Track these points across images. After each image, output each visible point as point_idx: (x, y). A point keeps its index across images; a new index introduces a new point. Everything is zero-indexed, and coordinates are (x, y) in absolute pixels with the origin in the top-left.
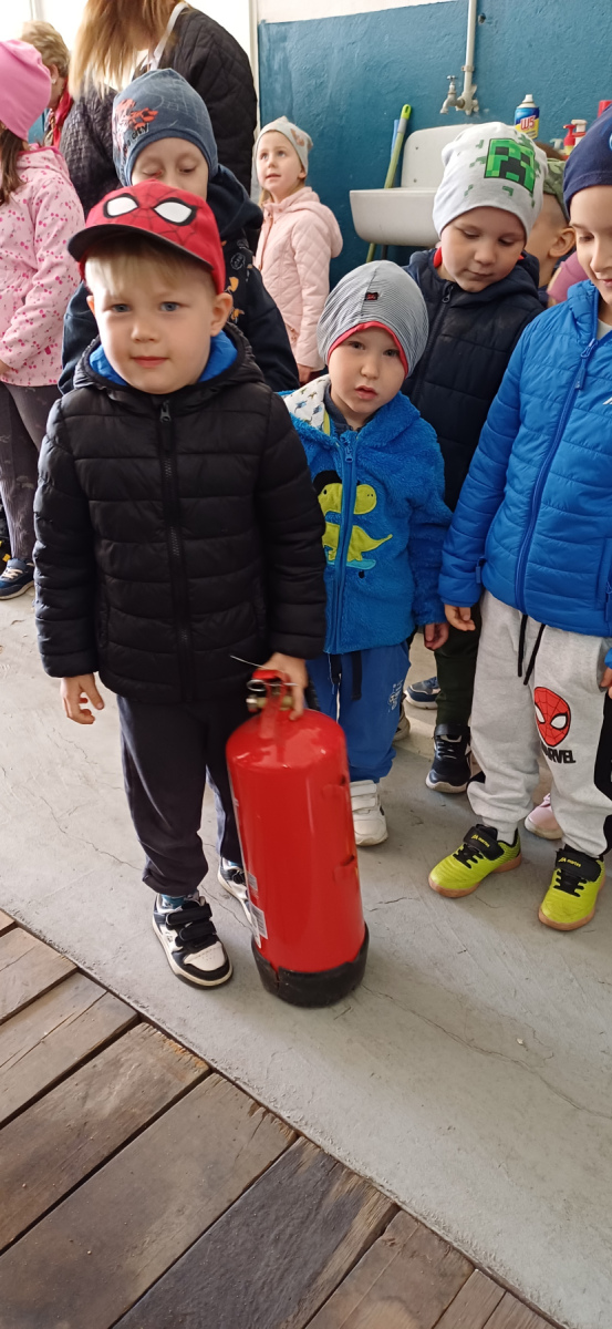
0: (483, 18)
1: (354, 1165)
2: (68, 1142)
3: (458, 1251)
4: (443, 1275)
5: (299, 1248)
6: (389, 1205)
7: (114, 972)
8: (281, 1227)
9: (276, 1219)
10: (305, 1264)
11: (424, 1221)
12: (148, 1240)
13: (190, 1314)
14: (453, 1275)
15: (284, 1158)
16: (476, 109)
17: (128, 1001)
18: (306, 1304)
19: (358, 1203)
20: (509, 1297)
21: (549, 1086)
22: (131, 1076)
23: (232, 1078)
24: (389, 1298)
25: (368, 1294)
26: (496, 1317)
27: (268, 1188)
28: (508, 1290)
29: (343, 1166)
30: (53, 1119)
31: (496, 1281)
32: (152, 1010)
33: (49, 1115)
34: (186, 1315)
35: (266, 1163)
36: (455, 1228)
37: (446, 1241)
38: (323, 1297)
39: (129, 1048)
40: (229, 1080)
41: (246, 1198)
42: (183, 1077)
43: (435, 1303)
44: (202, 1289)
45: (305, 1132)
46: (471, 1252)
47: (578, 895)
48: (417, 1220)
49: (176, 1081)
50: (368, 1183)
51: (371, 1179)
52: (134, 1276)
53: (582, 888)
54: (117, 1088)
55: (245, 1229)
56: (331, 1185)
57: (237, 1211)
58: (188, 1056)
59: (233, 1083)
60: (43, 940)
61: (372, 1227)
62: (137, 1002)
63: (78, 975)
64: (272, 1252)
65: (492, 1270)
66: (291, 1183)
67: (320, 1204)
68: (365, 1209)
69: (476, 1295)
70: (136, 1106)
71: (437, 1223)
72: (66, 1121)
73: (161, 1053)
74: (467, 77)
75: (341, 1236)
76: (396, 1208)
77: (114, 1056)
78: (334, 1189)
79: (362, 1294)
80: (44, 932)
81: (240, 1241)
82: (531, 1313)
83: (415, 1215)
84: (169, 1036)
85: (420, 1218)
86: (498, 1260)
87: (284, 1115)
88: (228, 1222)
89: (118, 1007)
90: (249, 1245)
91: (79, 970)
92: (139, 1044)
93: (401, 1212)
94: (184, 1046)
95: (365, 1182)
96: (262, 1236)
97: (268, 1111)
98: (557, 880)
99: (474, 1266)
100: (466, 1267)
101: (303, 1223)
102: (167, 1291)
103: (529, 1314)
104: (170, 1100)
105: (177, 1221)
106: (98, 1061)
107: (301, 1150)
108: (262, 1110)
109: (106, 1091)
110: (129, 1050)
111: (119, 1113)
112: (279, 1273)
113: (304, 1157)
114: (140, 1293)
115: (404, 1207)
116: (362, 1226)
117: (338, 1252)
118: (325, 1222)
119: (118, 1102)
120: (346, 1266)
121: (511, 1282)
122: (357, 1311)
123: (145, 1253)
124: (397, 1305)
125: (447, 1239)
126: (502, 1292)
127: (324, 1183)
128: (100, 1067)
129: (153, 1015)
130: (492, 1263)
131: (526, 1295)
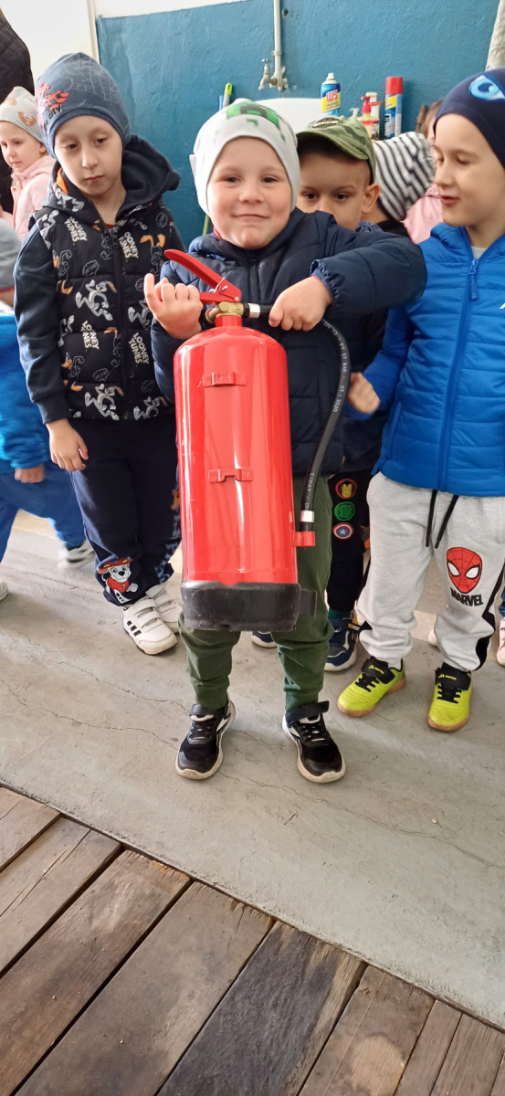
0: (286, 12)
1: (323, 936)
2: (84, 956)
3: (419, 989)
4: (412, 1009)
5: (294, 1008)
6: (358, 964)
7: (93, 813)
8: (277, 994)
9: (271, 989)
10: (302, 1020)
11: (388, 971)
12: (169, 1023)
13: (217, 1076)
14: (420, 1008)
15: (267, 940)
16: (286, 86)
17: (110, 835)
18: (309, 1051)
19: (334, 966)
20: (465, 1016)
21: (463, 851)
22: (127, 895)
23: (211, 884)
24: (373, 1034)
25: (357, 1034)
26: (458, 1034)
27: (259, 966)
28: (463, 1012)
29: (316, 939)
30: (67, 939)
31: (449, 1005)
32: (132, 839)
33: (63, 936)
34: (213, 1077)
35: (253, 947)
36: (413, 973)
37: (408, 983)
38: (321, 1043)
39: (119, 873)
40: (209, 885)
41: (243, 976)
42: (170, 889)
43: (410, 1032)
44: (222, 1054)
45: (280, 917)
46: (429, 987)
47: (456, 702)
48: (382, 971)
49: (165, 893)
50: (338, 949)
51: (340, 945)
52: (162, 1054)
53: (459, 696)
54: (116, 906)
55: (247, 1001)
56: (309, 955)
57: (239, 989)
58: (170, 872)
59: (213, 887)
60: (25, 795)
61: (349, 982)
62: (118, 834)
63: (62, 819)
64: (273, 1016)
65: (449, 999)
66: (277, 959)
67: (303, 972)
68: (340, 968)
69: (439, 1021)
70: (135, 918)
71: (398, 970)
72: (78, 940)
73: (147, 872)
74: (277, 60)
75: (326, 993)
76: (365, 965)
77: (108, 881)
78: (313, 958)
79: (352, 1035)
80: (25, 788)
81: (246, 1011)
82: (485, 1027)
83: (380, 967)
84: (152, 858)
85: (385, 969)
86: (451, 990)
87: (260, 906)
88: (233, 998)
89: (103, 841)
90: (253, 1013)
91: (62, 815)
92: (127, 869)
93: (369, 967)
94: (165, 864)
95: (336, 949)
96: (263, 1004)
97: (246, 905)
98: (439, 692)
99: (434, 998)
100: (428, 1001)
101: (293, 988)
102: (193, 1062)
103: (483, 1028)
104: (163, 908)
105: (189, 1004)
106: (95, 886)
107: (279, 932)
108: (240, 905)
109: (107, 910)
110: (119, 874)
111: (122, 926)
112: (282, 1031)
113: (283, 936)
114: (171, 1067)
115: (371, 962)
116: (341, 983)
117: (326, 1006)
118: (311, 984)
119: (119, 917)
120: (335, 1016)
121: (465, 1005)
122: (350, 1049)
123: (169, 1034)
124: (381, 1039)
125: (409, 981)
126: (459, 1014)
127: (303, 955)
128: (98, 891)
129: (134, 843)
130: (448, 994)
131: (479, 1013)
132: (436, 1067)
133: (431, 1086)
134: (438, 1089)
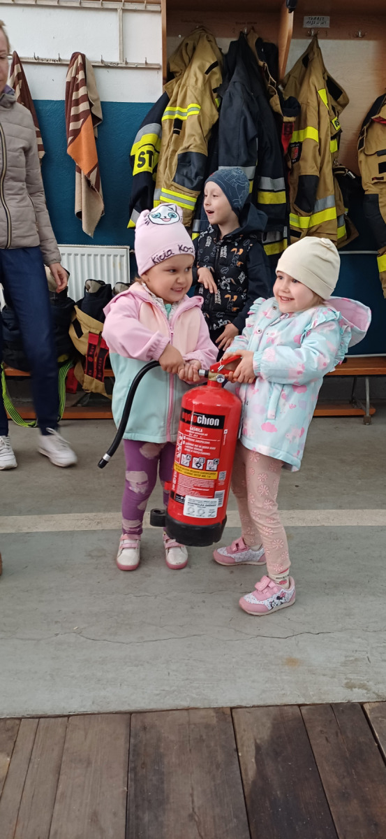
3: (10, 718)
4: (8, 730)
14: (13, 727)
20: (41, 720)
21: (22, 639)
26: (39, 729)
28: (40, 717)
31: (33, 718)
36: (5, 711)
43: (10, 741)
46: (16, 715)
65: (30, 715)
69: (26, 729)
86: (30, 709)
99: (20, 719)
100: (17, 722)
103: (53, 720)
121: (40, 713)
126: (37, 720)
130: (29, 713)
131: (49, 713)
132: (29, 750)
133: (28, 761)
134: (33, 761)
